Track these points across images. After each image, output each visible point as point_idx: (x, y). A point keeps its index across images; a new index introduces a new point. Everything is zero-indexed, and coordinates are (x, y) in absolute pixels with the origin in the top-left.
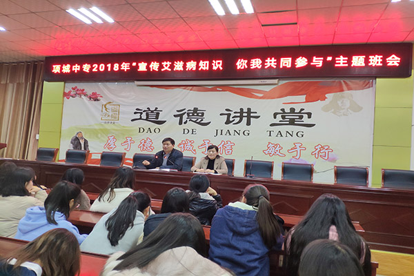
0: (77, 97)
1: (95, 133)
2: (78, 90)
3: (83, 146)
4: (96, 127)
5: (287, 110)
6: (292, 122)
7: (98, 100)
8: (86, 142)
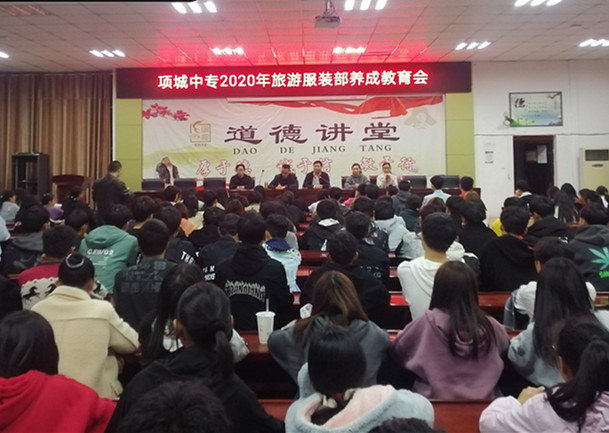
0: (159, 117)
1: (184, 157)
2: (159, 108)
3: (171, 173)
4: (185, 151)
5: (376, 125)
6: (381, 136)
7: (185, 119)
8: (175, 169)
